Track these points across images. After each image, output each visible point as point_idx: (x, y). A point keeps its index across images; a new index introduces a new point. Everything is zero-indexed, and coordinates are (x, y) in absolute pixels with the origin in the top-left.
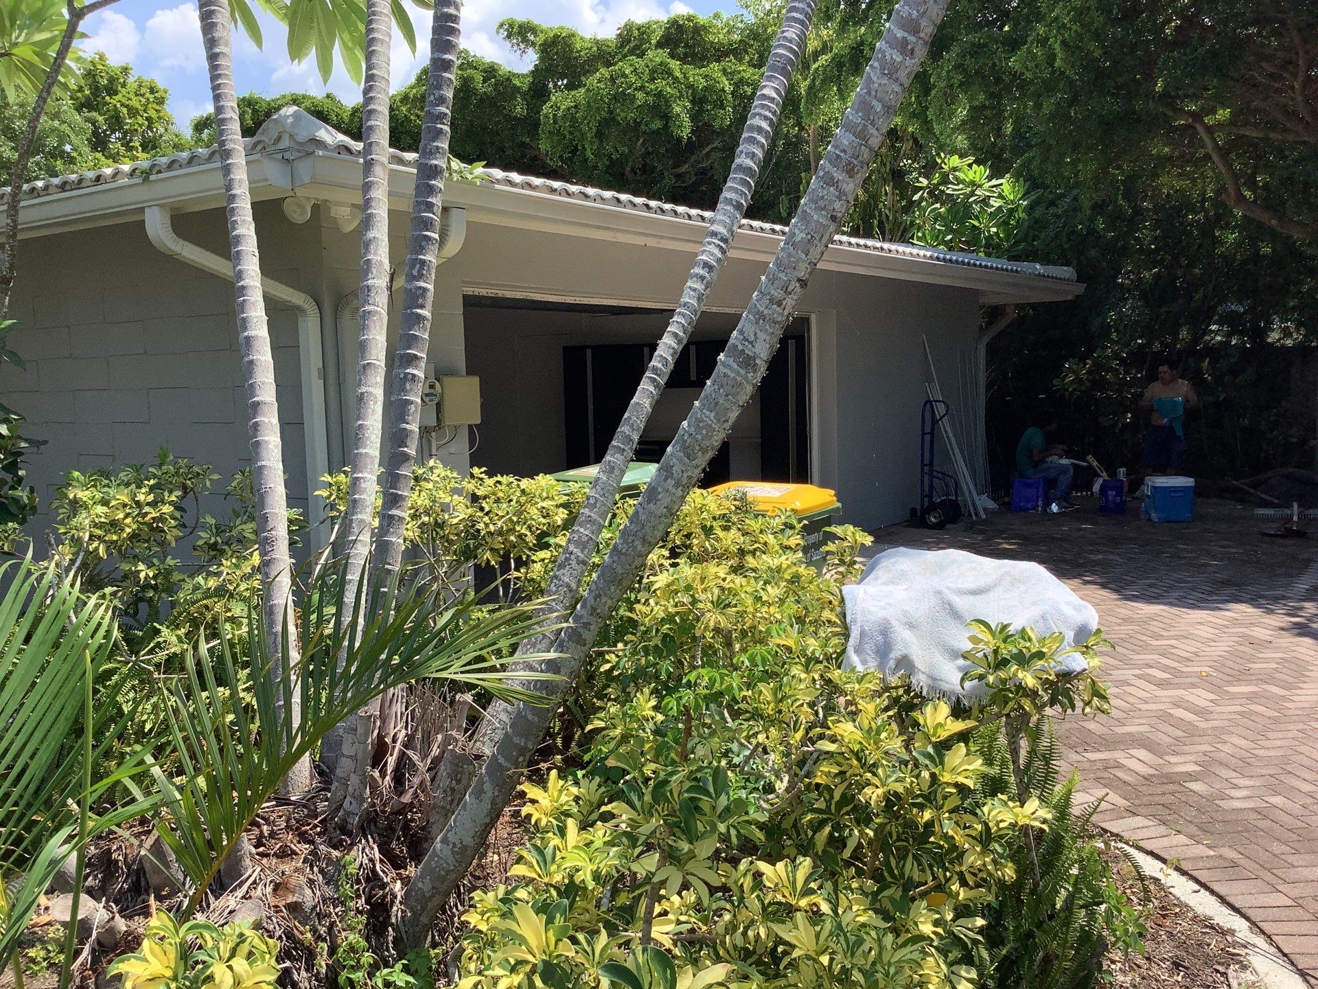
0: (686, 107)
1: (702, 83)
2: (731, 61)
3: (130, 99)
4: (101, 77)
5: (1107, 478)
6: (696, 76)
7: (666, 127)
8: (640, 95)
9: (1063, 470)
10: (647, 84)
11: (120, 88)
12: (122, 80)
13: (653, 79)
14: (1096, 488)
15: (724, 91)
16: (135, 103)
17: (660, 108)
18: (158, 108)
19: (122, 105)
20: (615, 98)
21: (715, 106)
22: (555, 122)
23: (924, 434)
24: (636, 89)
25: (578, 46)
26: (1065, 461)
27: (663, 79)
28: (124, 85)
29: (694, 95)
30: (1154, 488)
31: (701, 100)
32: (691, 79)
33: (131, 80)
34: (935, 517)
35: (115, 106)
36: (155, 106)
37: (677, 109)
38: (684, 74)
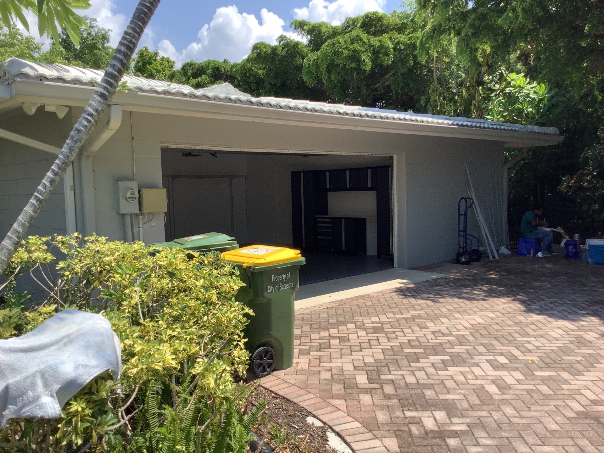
0: (369, 56)
1: (378, 44)
2: (394, 33)
3: (158, 66)
4: (146, 57)
5: (568, 239)
6: (375, 41)
7: (359, 66)
8: (345, 52)
9: (546, 234)
10: (349, 46)
11: (153, 62)
12: (154, 58)
13: (352, 43)
14: (562, 244)
15: (389, 48)
16: (159, 68)
17: (355, 57)
18: (170, 69)
19: (154, 69)
20: (334, 53)
21: (384, 55)
22: (309, 66)
23: (459, 215)
24: (343, 49)
25: (324, 31)
26: (548, 229)
27: (358, 43)
28: (155, 60)
29: (373, 50)
30: (590, 245)
31: (376, 53)
32: (372, 42)
33: (158, 58)
34: (465, 258)
35: (150, 69)
36: (169, 69)
37: (363, 57)
38: (369, 40)
